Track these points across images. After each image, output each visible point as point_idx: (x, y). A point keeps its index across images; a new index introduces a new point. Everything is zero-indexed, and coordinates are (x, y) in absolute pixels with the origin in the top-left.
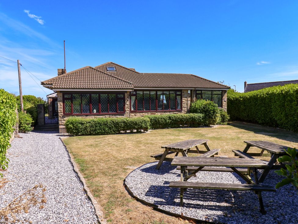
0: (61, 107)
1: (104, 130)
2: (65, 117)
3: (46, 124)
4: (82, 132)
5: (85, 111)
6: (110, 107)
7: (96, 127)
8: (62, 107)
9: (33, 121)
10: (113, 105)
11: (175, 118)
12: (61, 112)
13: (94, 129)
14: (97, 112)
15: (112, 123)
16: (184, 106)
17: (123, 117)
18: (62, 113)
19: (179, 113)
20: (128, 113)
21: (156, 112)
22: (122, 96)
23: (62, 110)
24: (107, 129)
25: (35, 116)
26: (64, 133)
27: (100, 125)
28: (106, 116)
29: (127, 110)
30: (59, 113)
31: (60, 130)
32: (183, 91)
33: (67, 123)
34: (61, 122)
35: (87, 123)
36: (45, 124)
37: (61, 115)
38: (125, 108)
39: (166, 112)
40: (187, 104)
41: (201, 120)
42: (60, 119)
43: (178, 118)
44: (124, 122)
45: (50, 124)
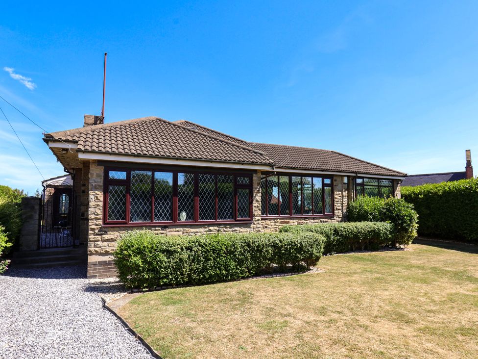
0: (99, 203)
1: (226, 267)
2: (106, 233)
3: (42, 248)
4: (166, 277)
5: (161, 215)
6: (219, 207)
7: (207, 259)
8: (101, 204)
9: (9, 245)
10: (227, 201)
11: (345, 231)
12: (97, 219)
13: (200, 266)
14: (188, 217)
15: (246, 247)
16: (338, 208)
17: (248, 229)
18: (100, 222)
19: (330, 220)
20: (258, 220)
21: (291, 219)
22: (246, 180)
23: (100, 212)
24: (233, 264)
25: (15, 228)
26: (100, 277)
27: (218, 254)
28: (211, 228)
29: (257, 212)
30: (91, 219)
31: (91, 270)
32: (334, 178)
33: (125, 252)
34: (95, 246)
35: (182, 249)
36: (39, 247)
37: (97, 225)
38: (252, 209)
39: (307, 218)
40: (342, 204)
41: (387, 235)
42: (91, 237)
43: (351, 232)
44: (274, 245)
45: (53, 247)
